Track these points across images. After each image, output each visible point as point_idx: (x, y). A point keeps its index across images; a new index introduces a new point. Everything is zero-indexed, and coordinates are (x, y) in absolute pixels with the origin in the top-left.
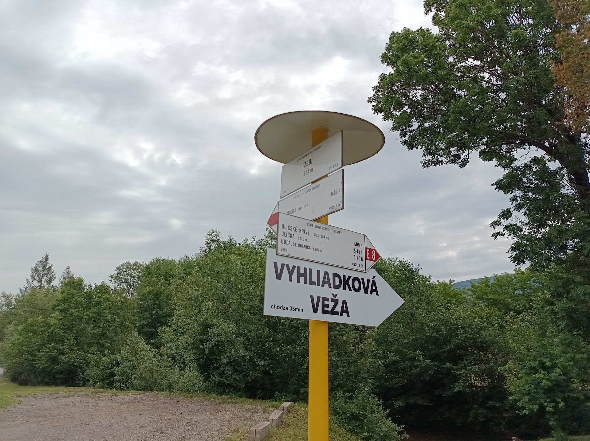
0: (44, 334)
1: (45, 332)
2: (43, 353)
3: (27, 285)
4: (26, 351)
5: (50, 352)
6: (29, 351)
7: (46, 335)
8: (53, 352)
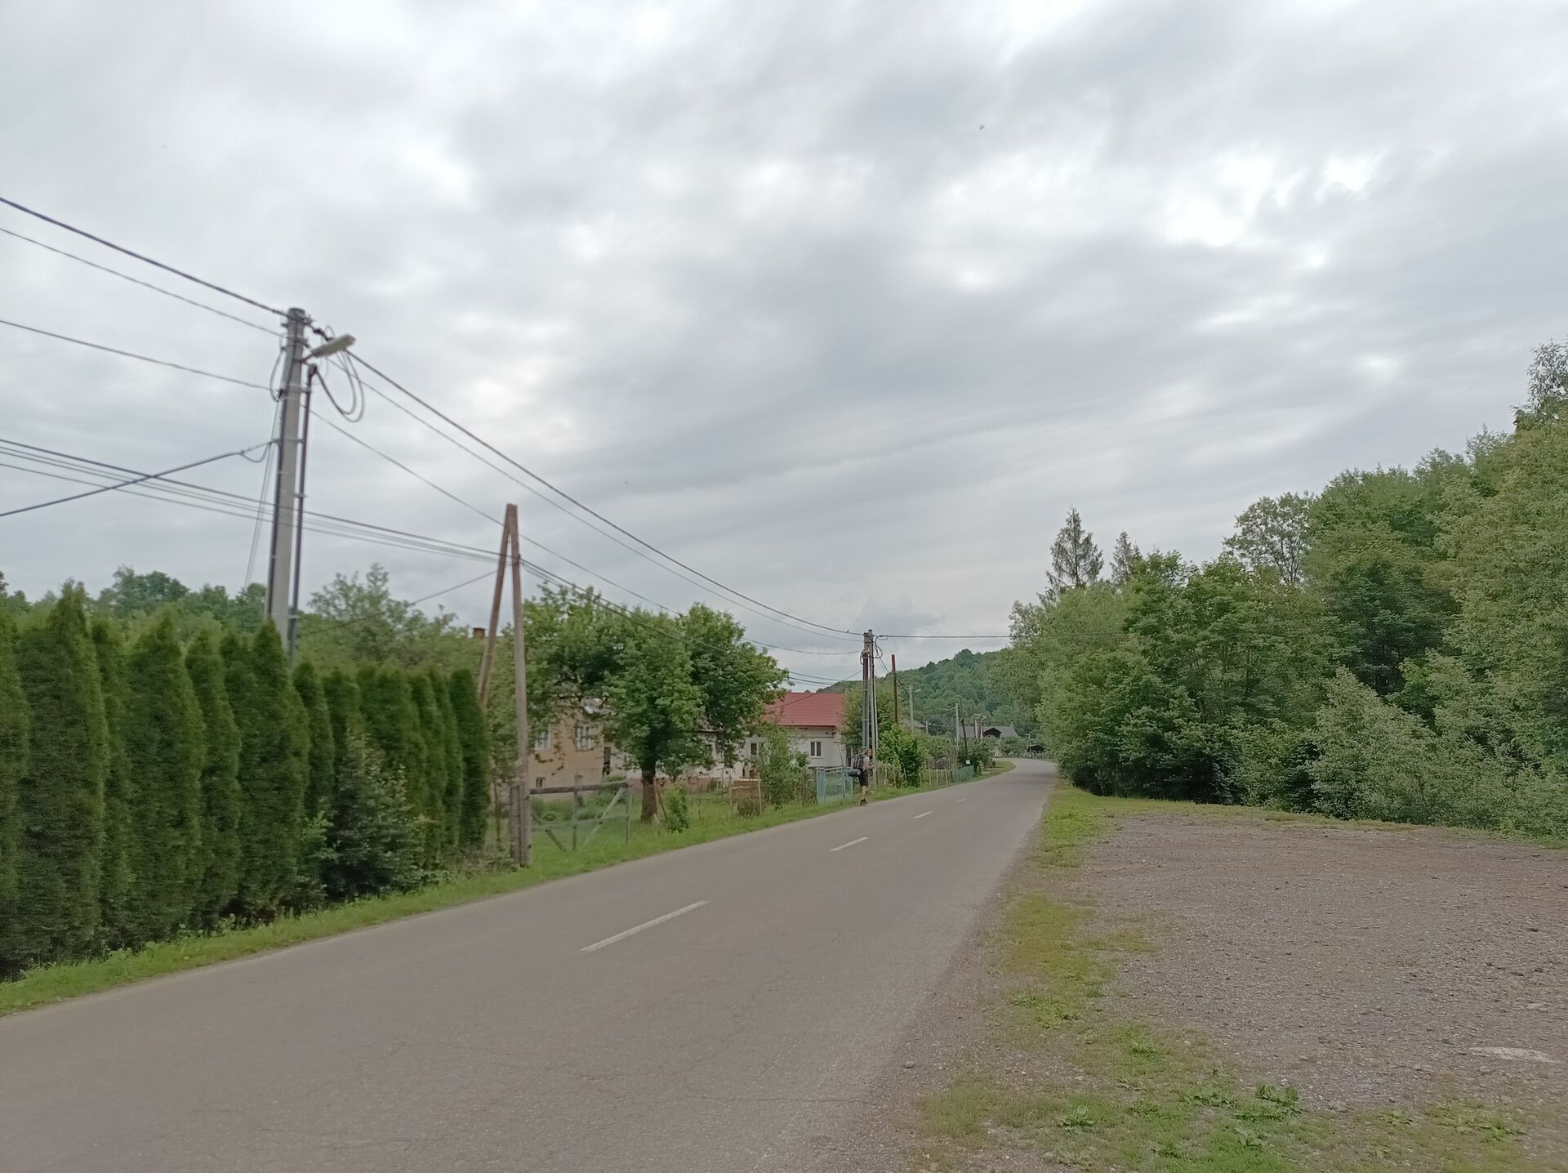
0: (1120, 686)
1: (1121, 682)
2: (1130, 728)
3: (1050, 586)
4: (1093, 724)
5: (1144, 724)
6: (1099, 724)
7: (1125, 688)
8: (1151, 726)
